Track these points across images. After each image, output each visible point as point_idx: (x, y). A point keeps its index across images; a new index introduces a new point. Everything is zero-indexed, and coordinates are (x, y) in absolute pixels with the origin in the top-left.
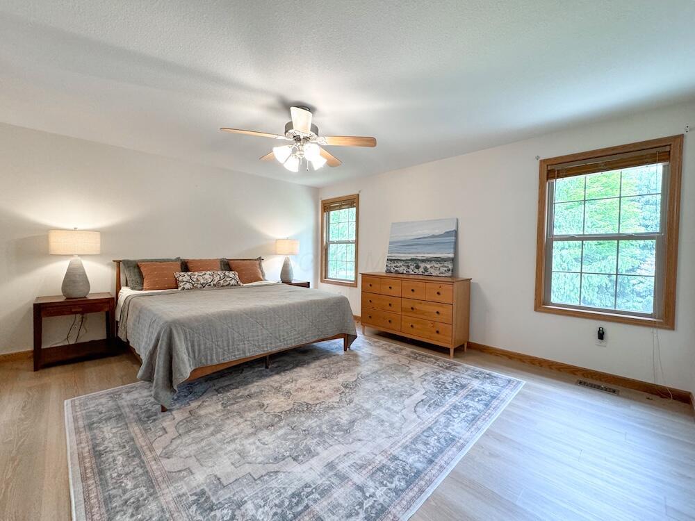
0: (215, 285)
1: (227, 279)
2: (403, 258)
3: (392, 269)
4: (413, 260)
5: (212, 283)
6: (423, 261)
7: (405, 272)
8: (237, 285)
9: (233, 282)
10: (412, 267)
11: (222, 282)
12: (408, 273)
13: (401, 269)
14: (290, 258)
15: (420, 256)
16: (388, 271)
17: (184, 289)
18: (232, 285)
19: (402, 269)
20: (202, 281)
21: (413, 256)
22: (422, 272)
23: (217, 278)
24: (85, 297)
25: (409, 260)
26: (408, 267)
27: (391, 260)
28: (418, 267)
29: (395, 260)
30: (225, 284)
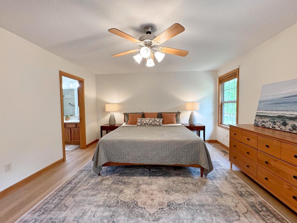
0: (150, 124)
1: (155, 122)
2: (270, 115)
3: (259, 123)
4: (279, 117)
5: (149, 124)
6: (291, 119)
7: (271, 127)
8: (160, 125)
9: (158, 124)
10: (278, 123)
11: (153, 123)
12: (274, 129)
13: (267, 124)
14: (194, 112)
15: (287, 114)
16: (256, 125)
17: (138, 125)
18: (157, 125)
19: (269, 124)
20: (145, 122)
21: (280, 113)
22: (290, 130)
23: (151, 121)
24: (114, 125)
25: (276, 117)
26: (275, 123)
27: (259, 116)
28: (285, 124)
29: (263, 116)
30: (154, 124)
